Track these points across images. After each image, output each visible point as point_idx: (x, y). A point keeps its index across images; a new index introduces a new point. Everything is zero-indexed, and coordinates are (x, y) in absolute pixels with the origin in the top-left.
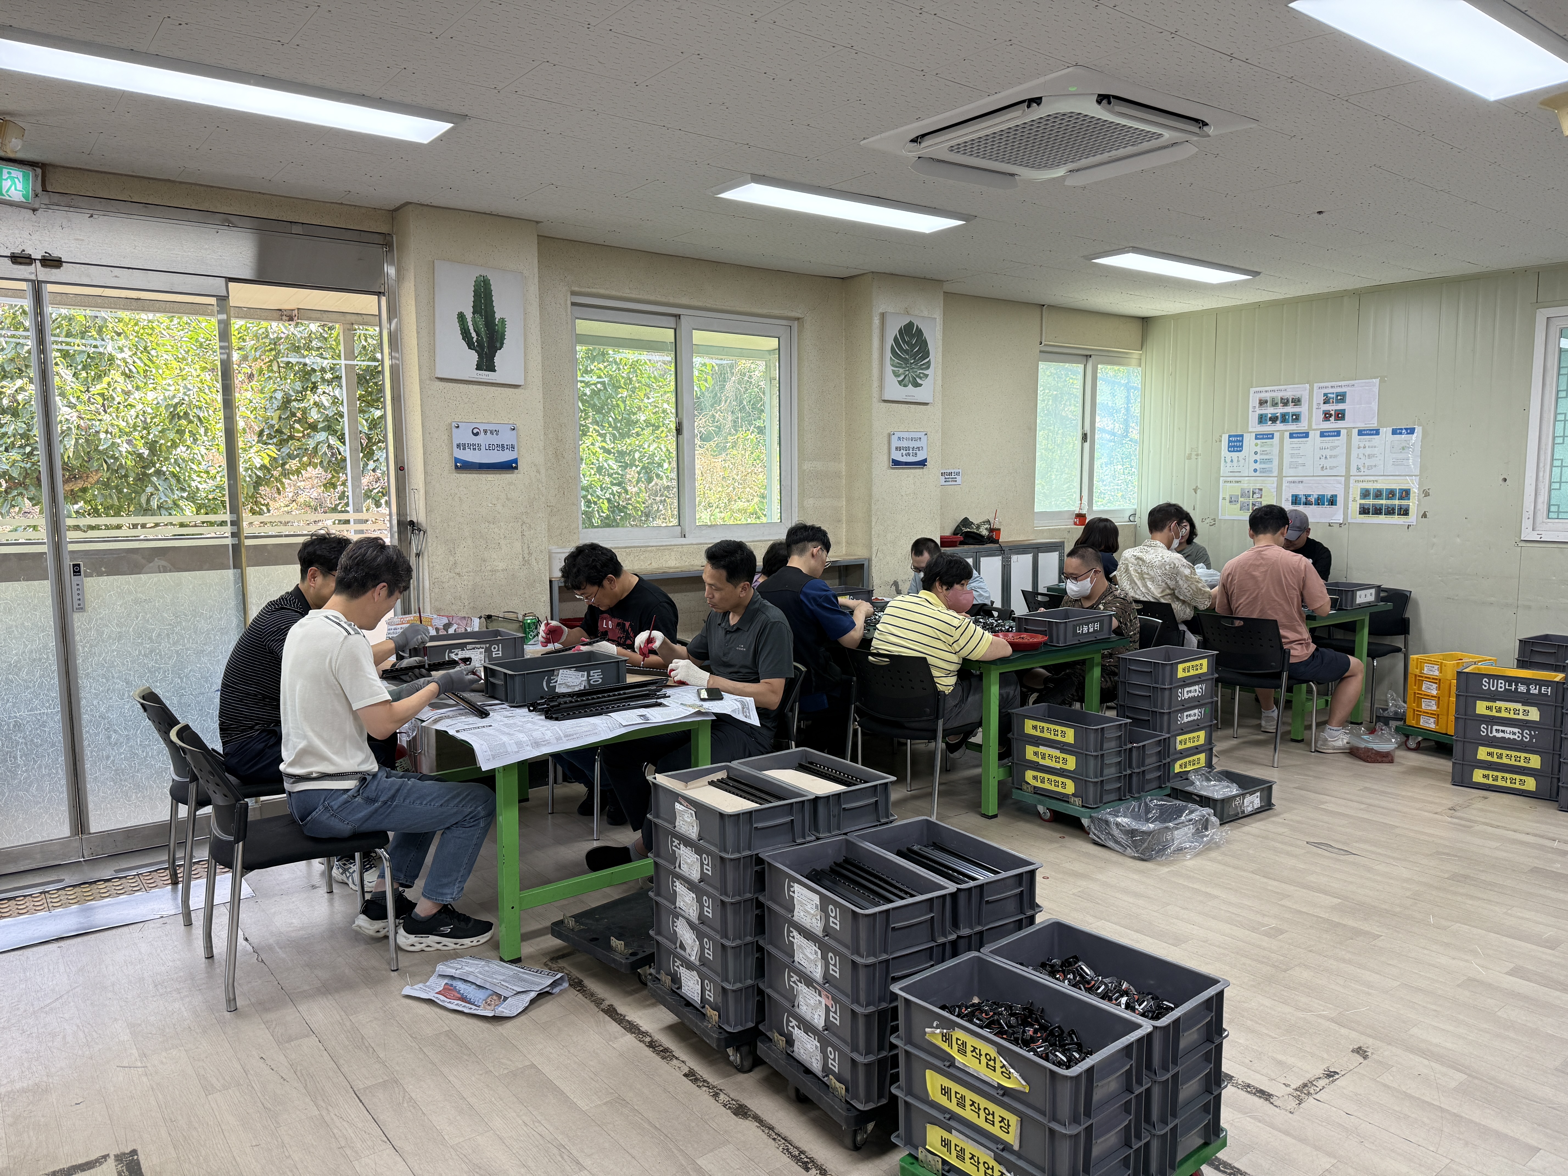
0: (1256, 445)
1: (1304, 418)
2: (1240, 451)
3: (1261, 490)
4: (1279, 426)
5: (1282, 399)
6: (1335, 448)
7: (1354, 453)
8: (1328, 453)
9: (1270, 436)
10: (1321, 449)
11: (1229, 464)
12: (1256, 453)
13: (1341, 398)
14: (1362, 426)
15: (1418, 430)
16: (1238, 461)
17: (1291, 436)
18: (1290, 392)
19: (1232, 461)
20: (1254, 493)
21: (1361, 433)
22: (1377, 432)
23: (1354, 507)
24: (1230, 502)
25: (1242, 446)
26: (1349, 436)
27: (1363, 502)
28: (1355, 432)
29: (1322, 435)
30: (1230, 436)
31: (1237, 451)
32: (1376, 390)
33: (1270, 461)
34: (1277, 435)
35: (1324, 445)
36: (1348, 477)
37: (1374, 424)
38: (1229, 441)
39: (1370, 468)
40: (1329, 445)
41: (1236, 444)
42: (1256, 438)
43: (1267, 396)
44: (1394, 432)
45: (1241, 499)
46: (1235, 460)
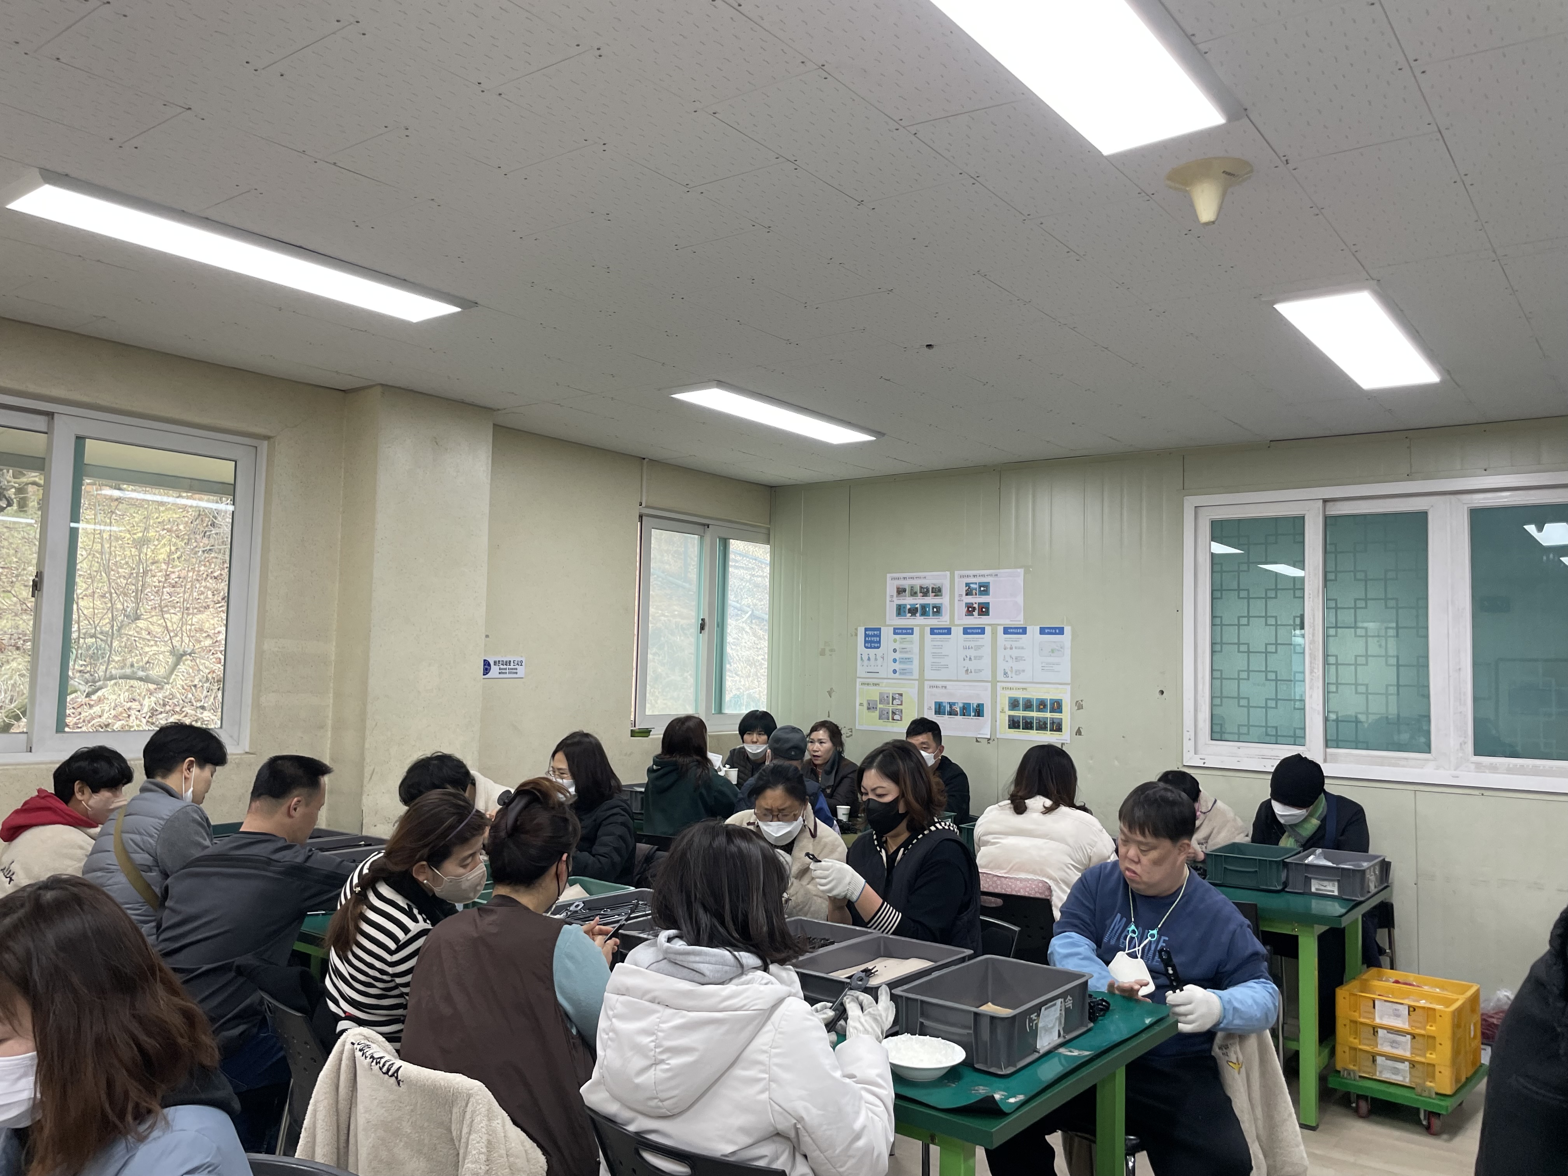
0: (895, 641)
1: (946, 610)
2: (878, 648)
3: (901, 695)
4: (919, 620)
5: (921, 588)
6: (979, 647)
7: (1001, 653)
8: (972, 653)
9: (909, 631)
10: (965, 648)
11: (866, 662)
12: (895, 651)
13: (984, 589)
14: (1008, 622)
15: (1067, 630)
16: (876, 659)
17: (933, 631)
18: (930, 579)
19: (869, 659)
20: (894, 699)
21: (1006, 631)
22: (1024, 631)
23: (1003, 721)
24: (869, 709)
25: (879, 642)
26: (994, 633)
27: (1012, 713)
28: (1000, 630)
29: (966, 631)
30: (866, 630)
31: (875, 648)
32: (1020, 581)
33: (909, 660)
34: (916, 630)
35: (968, 644)
36: (994, 682)
37: (1020, 621)
38: (866, 636)
39: (1018, 672)
40: (972, 644)
41: (873, 639)
42: (895, 633)
43: (906, 584)
44: (1042, 631)
45: (879, 706)
46: (872, 657)
